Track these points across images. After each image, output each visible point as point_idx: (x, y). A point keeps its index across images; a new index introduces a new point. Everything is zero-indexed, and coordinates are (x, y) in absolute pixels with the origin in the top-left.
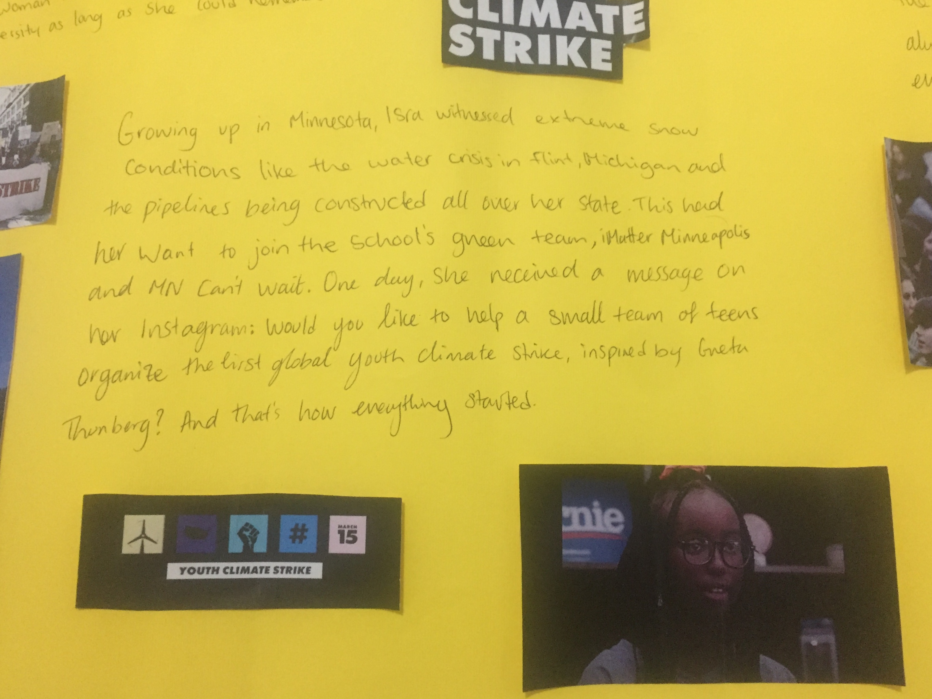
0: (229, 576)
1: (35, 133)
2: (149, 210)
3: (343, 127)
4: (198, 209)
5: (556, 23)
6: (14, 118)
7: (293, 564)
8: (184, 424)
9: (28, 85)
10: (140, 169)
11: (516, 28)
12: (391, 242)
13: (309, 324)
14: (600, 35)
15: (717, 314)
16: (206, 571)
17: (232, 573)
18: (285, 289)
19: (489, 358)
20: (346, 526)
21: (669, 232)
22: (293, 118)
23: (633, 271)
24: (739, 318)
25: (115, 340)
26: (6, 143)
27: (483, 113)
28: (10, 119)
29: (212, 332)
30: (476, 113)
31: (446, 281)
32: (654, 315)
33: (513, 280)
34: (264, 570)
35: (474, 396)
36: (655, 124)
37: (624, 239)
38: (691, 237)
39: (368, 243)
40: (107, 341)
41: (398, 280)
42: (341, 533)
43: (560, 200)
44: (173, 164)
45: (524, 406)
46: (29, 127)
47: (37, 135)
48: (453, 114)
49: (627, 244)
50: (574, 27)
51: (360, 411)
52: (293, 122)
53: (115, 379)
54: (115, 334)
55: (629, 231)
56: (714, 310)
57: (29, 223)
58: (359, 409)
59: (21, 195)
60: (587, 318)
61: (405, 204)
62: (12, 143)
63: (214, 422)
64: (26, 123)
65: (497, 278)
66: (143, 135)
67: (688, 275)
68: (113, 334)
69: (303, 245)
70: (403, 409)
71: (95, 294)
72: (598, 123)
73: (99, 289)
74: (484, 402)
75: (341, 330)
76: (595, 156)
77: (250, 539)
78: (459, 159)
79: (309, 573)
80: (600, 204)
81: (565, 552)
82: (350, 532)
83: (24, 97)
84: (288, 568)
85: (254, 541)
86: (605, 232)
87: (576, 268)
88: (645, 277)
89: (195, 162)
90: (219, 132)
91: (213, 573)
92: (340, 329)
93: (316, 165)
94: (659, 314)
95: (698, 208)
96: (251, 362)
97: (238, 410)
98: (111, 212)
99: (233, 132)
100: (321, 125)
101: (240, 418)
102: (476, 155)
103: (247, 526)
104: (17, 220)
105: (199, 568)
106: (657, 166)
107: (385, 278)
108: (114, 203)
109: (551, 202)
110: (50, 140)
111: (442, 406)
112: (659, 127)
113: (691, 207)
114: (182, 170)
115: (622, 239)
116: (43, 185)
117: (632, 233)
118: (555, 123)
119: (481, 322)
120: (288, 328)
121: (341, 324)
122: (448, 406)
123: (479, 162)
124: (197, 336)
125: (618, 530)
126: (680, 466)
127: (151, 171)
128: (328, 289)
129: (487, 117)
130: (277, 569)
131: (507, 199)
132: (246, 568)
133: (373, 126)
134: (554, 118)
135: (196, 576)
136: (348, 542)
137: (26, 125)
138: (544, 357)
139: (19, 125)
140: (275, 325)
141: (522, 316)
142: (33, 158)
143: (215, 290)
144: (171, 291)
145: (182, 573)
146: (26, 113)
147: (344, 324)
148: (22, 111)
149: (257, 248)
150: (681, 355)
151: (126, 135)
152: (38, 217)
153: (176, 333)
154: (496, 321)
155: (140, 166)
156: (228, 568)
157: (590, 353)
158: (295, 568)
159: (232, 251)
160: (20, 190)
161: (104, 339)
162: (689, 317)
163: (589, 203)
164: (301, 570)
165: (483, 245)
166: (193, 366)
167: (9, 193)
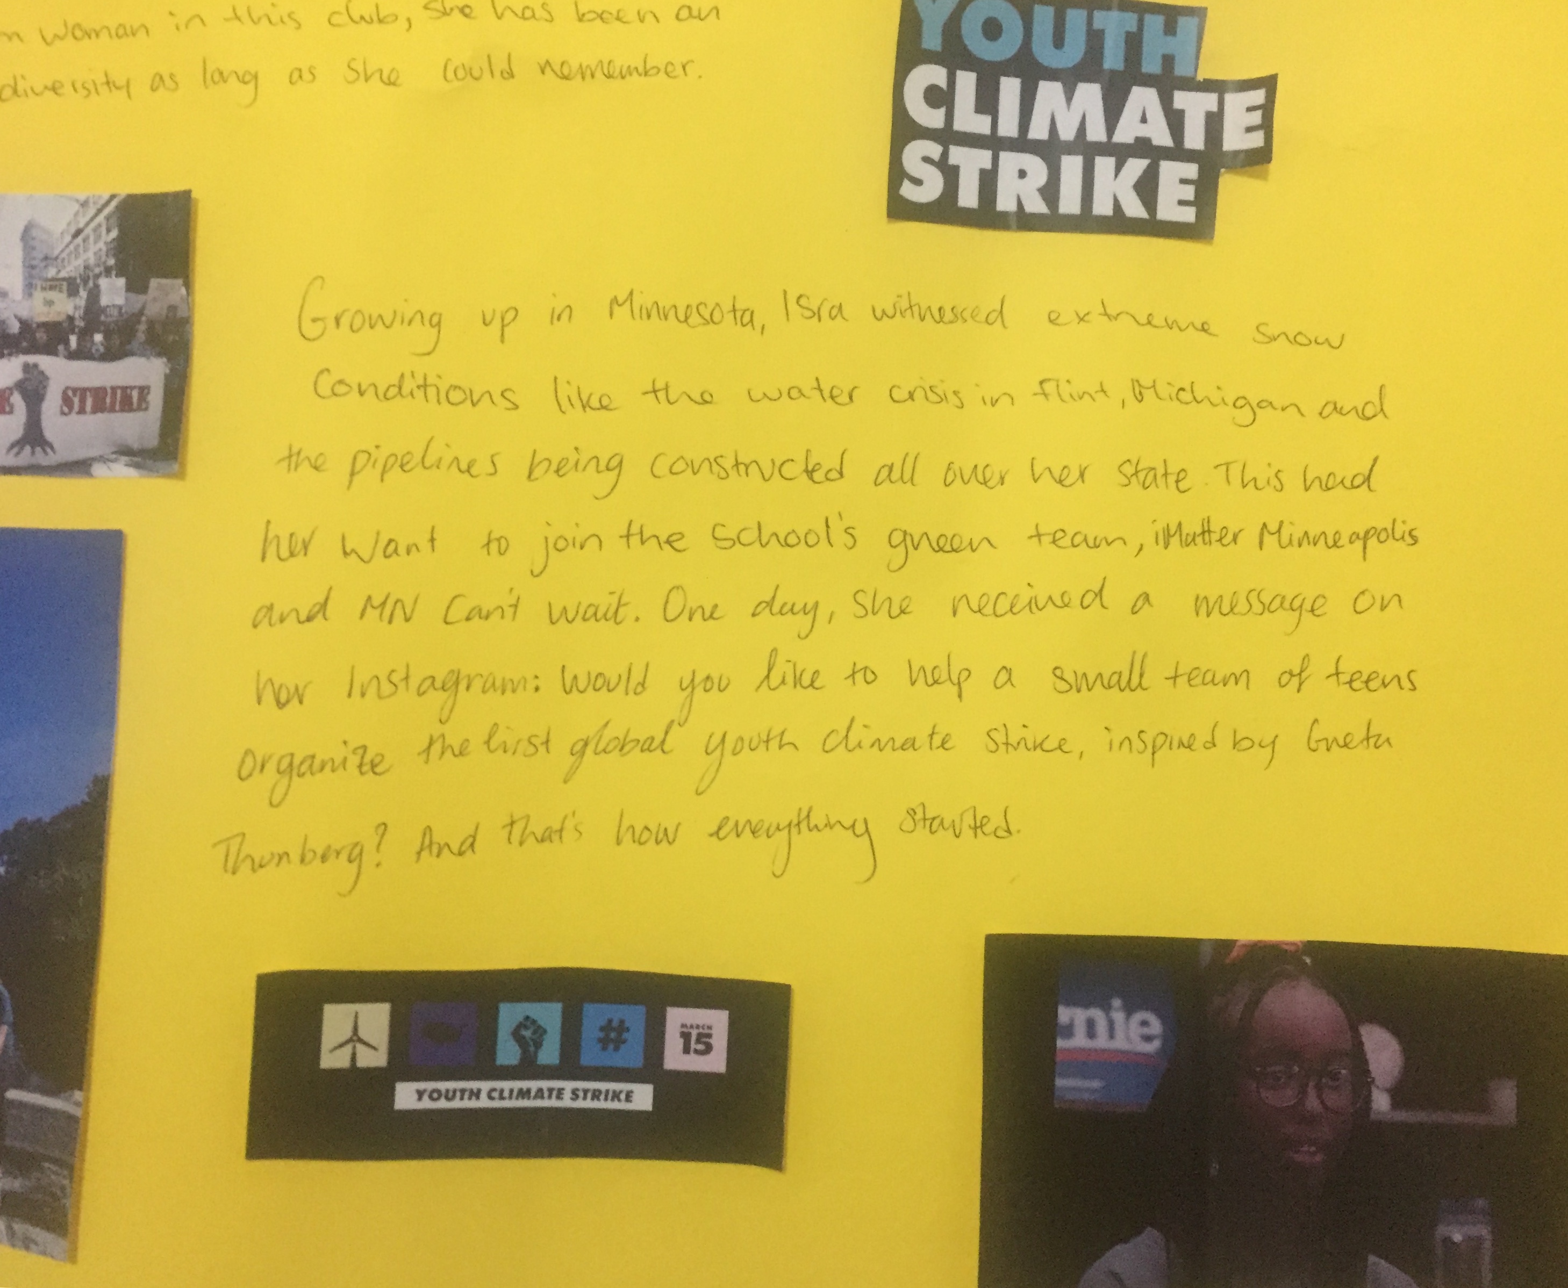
0: (497, 1104)
1: (132, 296)
2: (359, 466)
3: (704, 324)
4: (445, 464)
5: (1096, 133)
6: (88, 259)
7: (602, 1086)
8: (422, 850)
9: (113, 197)
10: (341, 389)
11: (1022, 144)
12: (782, 541)
13: (636, 677)
14: (1178, 153)
15: (1344, 678)
16: (458, 1094)
17: (502, 1098)
18: (595, 614)
19: (944, 748)
20: (695, 1026)
21: (1273, 527)
22: (615, 301)
23: (1206, 598)
24: (1383, 687)
25: (301, 702)
26: (76, 308)
27: (953, 309)
28: (80, 262)
29: (468, 688)
30: (940, 309)
31: (874, 613)
32: (1236, 678)
33: (991, 612)
34: (555, 1093)
35: (915, 813)
36: (1267, 324)
37: (1194, 540)
38: (1311, 536)
39: (742, 540)
40: (288, 701)
41: (792, 610)
42: (686, 1036)
43: (1082, 470)
44: (400, 381)
45: (1001, 833)
46: (121, 282)
47: (138, 300)
48: (901, 313)
49: (1199, 549)
50: (1130, 140)
51: (722, 834)
52: (616, 308)
53: (303, 769)
54: (300, 692)
55: (1203, 525)
56: (1340, 670)
57: (132, 472)
58: (720, 828)
59: (113, 416)
60: (1119, 681)
61: (810, 473)
62: (88, 310)
63: (472, 845)
64: (114, 273)
65: (963, 606)
66: (345, 321)
67: (1301, 606)
68: (297, 689)
69: (628, 536)
70: (794, 830)
71: (265, 616)
72: (1164, 323)
73: (271, 608)
74: (931, 823)
75: (692, 692)
76: (1152, 384)
77: (531, 1043)
78: (907, 396)
79: (631, 1101)
80: (1155, 476)
81: (1060, 1082)
82: (700, 1037)
83: (108, 218)
84: (595, 1091)
85: (538, 1045)
86: (1159, 526)
87: (1105, 593)
88: (1226, 609)
89: (439, 377)
90: (481, 321)
91: (470, 1098)
92: (690, 689)
93: (655, 391)
94: (1245, 674)
95: (1330, 485)
96: (534, 740)
97: (512, 823)
98: (289, 465)
99: (506, 322)
100: (666, 318)
101: (516, 837)
102: (936, 387)
103: (528, 1022)
104: (111, 464)
105: (447, 1091)
106: (1264, 404)
107: (770, 604)
108: (295, 450)
109: (1066, 471)
110: (164, 312)
111: (860, 828)
112: (1272, 330)
113: (1317, 483)
114: (416, 392)
115: (1190, 539)
116: (156, 398)
117: (1209, 526)
118: (1082, 323)
119: (932, 685)
120: (600, 682)
121: (693, 680)
122: (870, 829)
123: (942, 400)
124: (442, 695)
125: (1152, 1047)
126: (1260, 942)
127: (361, 393)
128: (670, 616)
129: (959, 316)
130: (577, 1092)
131: (987, 466)
132: (525, 1090)
133: (758, 326)
134: (1081, 315)
135: (443, 1104)
136: (696, 1051)
137: (114, 277)
138: (1039, 750)
139: (97, 276)
140: (575, 677)
141: (1003, 676)
142: (135, 345)
143: (474, 613)
144: (399, 613)
145: (420, 1098)
146: (112, 252)
147: (697, 681)
148: (104, 249)
149: (546, 538)
150: (1276, 750)
151: (314, 320)
152: (149, 463)
153: (407, 689)
154: (959, 683)
155: (341, 382)
156: (494, 1090)
157: (1121, 744)
158: (607, 1091)
159: (503, 542)
160: (111, 402)
161: (283, 698)
162: (1295, 681)
163: (1137, 472)
164: (616, 1096)
165: (941, 549)
166: (437, 747)
167: (89, 407)
